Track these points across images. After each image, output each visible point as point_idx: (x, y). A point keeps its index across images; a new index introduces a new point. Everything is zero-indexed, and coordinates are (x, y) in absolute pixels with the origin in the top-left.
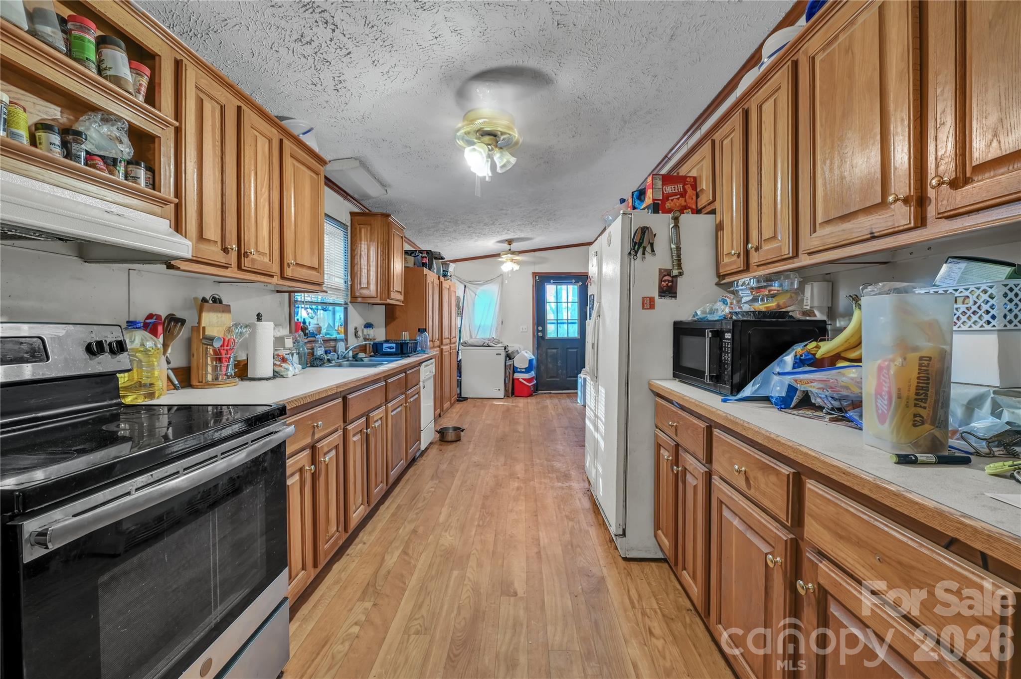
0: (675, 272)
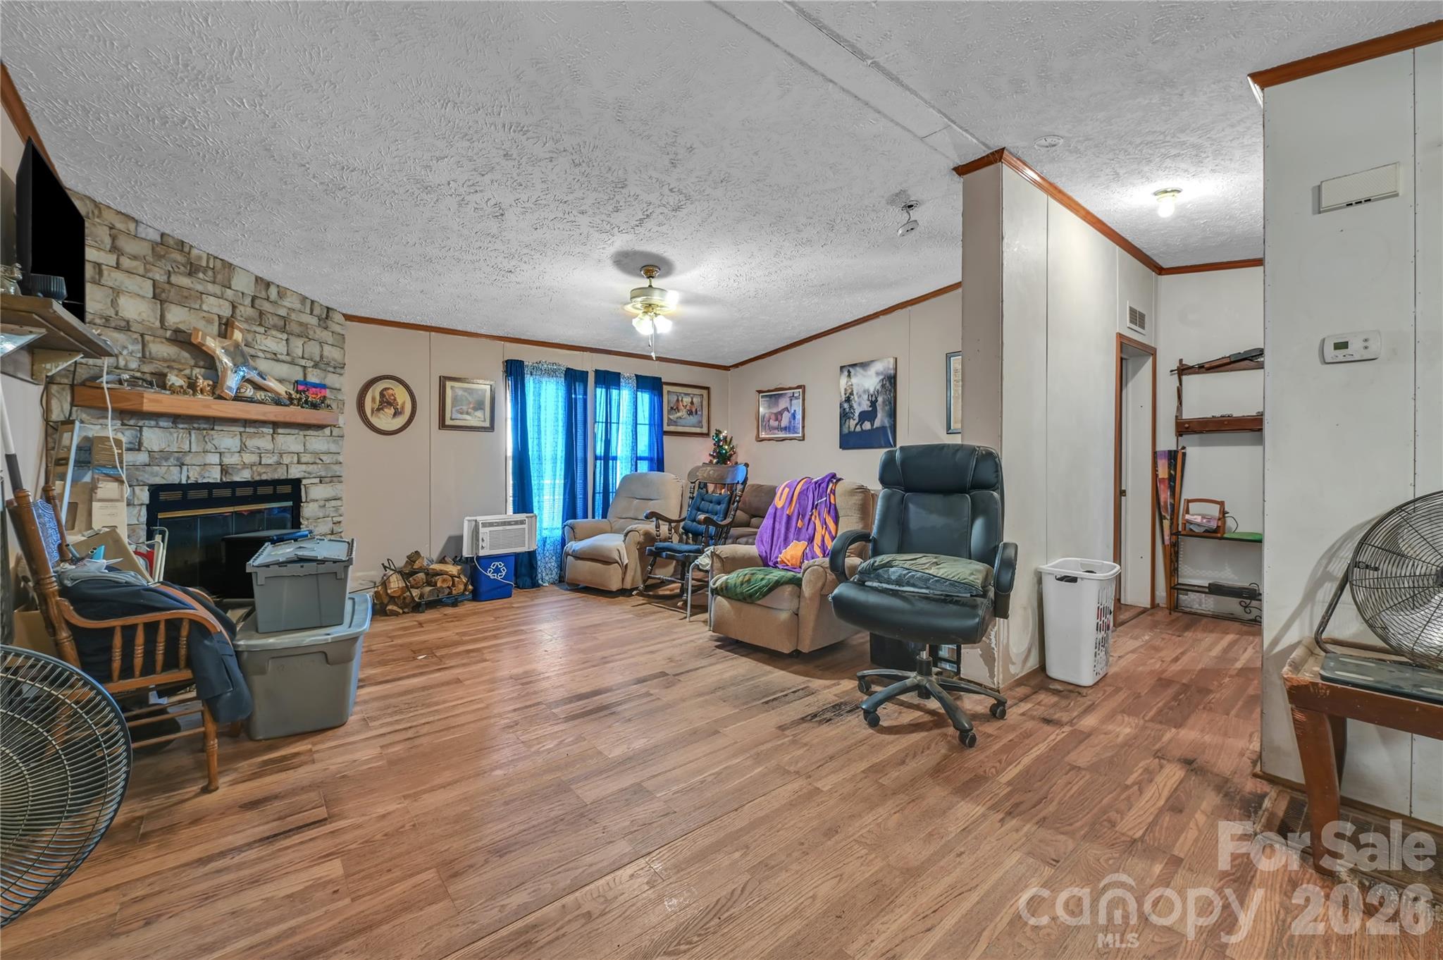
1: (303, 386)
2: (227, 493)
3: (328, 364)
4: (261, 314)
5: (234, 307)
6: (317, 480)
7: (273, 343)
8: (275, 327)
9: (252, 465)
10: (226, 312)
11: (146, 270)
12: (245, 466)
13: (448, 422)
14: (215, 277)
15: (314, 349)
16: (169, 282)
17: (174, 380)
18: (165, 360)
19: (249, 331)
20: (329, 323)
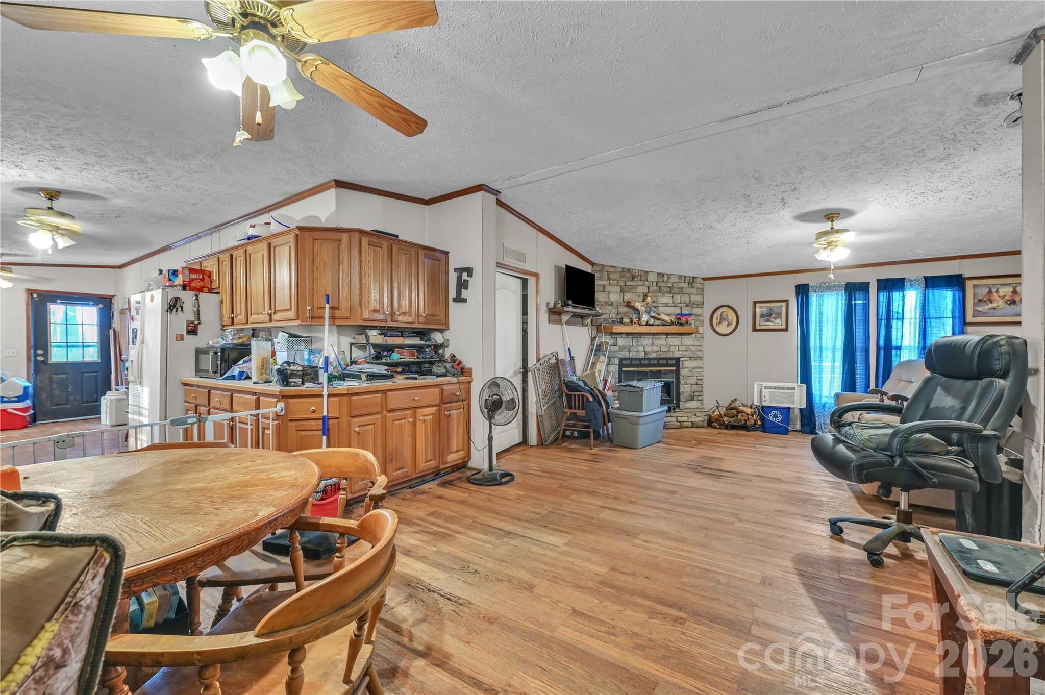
0: (196, 322)
1: (679, 316)
2: (647, 362)
3: (694, 304)
4: (660, 288)
5: (649, 288)
6: (688, 359)
7: (666, 299)
8: (667, 292)
9: (657, 351)
10: (646, 290)
11: (618, 283)
12: (654, 352)
13: (758, 327)
14: (641, 279)
15: (686, 298)
16: (625, 285)
17: (626, 320)
18: (624, 313)
19: (655, 296)
20: (694, 284)
